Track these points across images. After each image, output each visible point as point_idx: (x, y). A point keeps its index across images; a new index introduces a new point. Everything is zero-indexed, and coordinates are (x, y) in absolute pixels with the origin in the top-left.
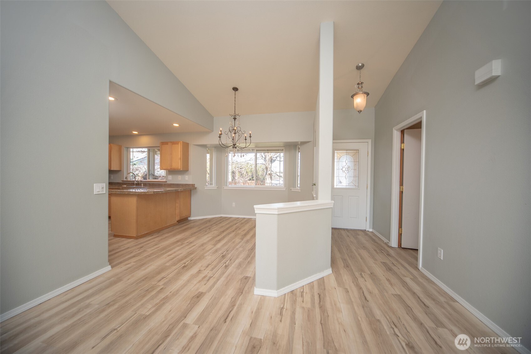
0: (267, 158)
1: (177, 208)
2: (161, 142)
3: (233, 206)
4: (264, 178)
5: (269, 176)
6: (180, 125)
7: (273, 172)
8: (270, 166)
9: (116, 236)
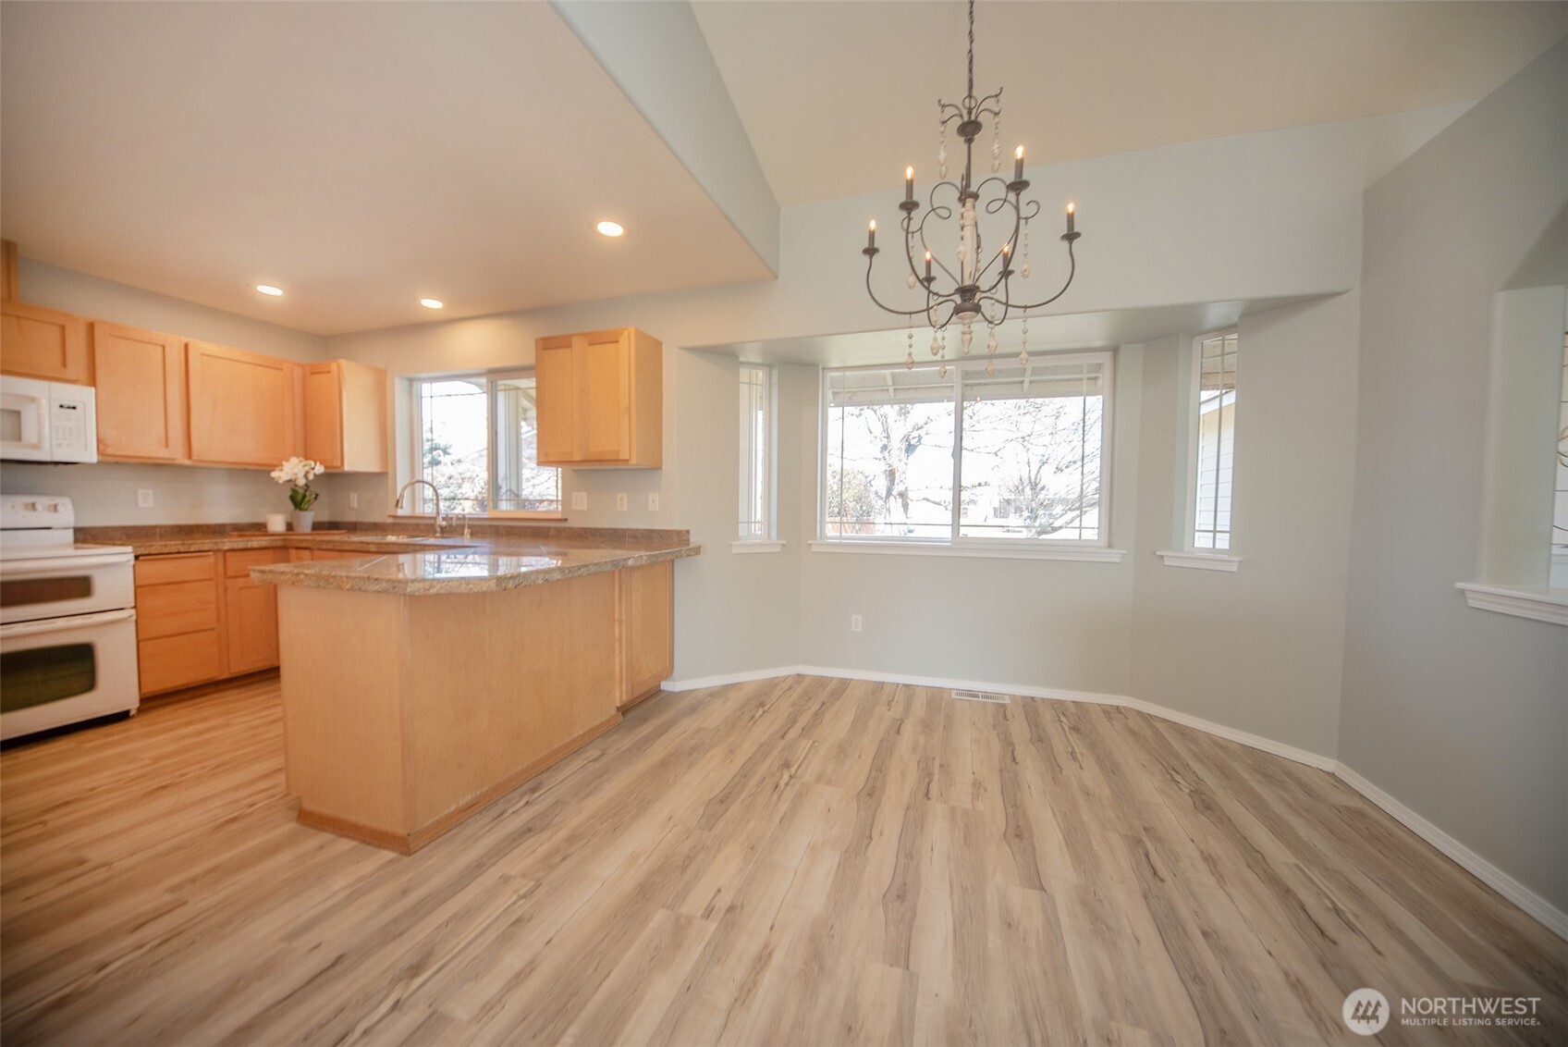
1: (617, 645)
2: (542, 340)
3: (854, 629)
5: (900, 501)
8: (901, 467)
9: (310, 819)
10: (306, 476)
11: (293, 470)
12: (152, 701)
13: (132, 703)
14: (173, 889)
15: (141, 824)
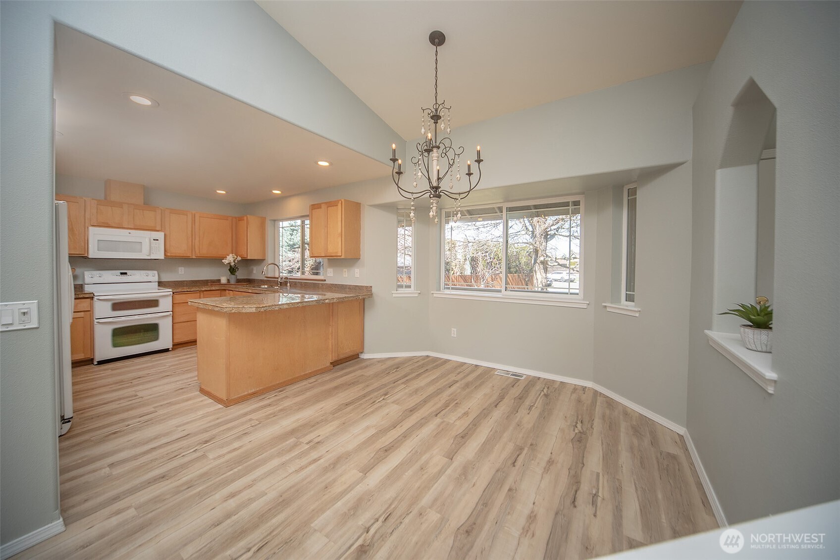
0: (538, 231)
1: (330, 336)
2: (312, 205)
3: (453, 335)
4: (531, 269)
5: (542, 266)
6: (331, 164)
7: (550, 259)
8: (542, 248)
9: (203, 391)
10: (234, 261)
11: (230, 259)
12: (177, 346)
13: (170, 346)
14: (154, 408)
15: (156, 387)
